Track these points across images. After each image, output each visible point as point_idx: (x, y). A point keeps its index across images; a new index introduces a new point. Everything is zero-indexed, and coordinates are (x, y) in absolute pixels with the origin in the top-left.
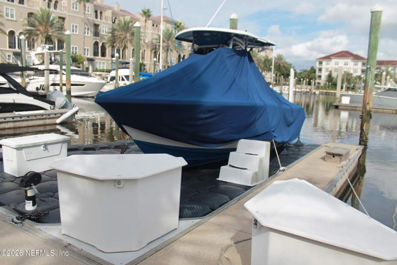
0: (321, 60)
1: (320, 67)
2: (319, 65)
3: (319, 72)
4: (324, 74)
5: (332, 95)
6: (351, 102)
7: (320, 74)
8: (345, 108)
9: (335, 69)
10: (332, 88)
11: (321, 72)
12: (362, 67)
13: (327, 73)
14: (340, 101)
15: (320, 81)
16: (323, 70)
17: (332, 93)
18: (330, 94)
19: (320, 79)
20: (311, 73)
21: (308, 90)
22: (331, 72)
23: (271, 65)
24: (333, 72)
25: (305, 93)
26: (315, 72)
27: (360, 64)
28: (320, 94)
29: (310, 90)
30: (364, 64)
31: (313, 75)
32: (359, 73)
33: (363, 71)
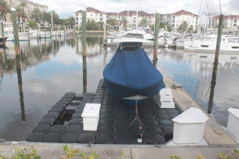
0: (77, 13)
1: (77, 17)
4: (80, 22)
6: (111, 42)
8: (109, 45)
12: (100, 17)
15: (77, 26)
16: (79, 19)
25: (71, 33)
26: (74, 20)
27: (99, 15)
28: (80, 33)
29: (74, 31)
30: (101, 15)
31: (73, 22)
32: (99, 20)
33: (101, 19)
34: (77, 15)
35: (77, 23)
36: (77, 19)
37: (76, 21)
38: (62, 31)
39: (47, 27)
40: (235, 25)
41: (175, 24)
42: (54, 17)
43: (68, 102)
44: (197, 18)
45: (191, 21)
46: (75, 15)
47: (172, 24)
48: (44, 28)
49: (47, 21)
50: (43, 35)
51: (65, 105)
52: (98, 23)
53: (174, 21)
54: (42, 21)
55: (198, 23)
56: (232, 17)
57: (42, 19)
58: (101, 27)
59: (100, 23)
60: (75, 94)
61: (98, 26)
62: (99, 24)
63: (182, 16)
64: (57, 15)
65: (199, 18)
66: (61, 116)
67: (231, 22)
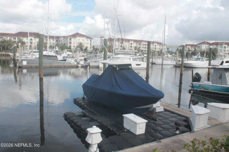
8: (25, 67)
40: (121, 46)
41: (72, 45)
44: (91, 40)
45: (86, 43)
47: (69, 45)
53: (70, 43)
55: (92, 44)
56: (118, 40)
63: (78, 38)
65: (92, 40)
67: (118, 44)
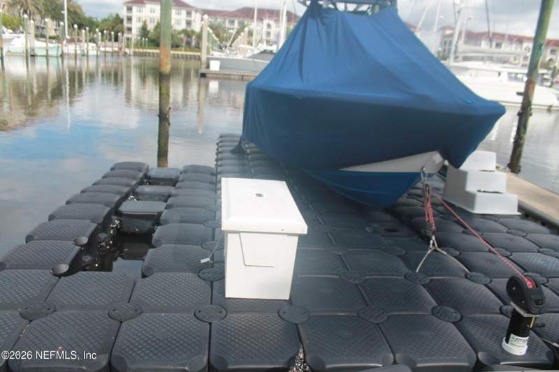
0: (130, 5)
1: (129, 15)
2: (127, 13)
3: (128, 23)
4: (136, 26)
5: (149, 56)
6: (221, 67)
7: (129, 25)
8: (215, 76)
9: (151, 19)
10: (149, 45)
11: (131, 23)
12: (187, 17)
13: (140, 25)
14: (208, 67)
15: (129, 36)
16: (134, 20)
17: (149, 53)
18: (151, 54)
19: (131, 33)
20: (117, 24)
21: (116, 49)
22: (145, 22)
23: (63, 9)
24: (148, 23)
25: (113, 53)
26: (122, 21)
27: (184, 12)
28: (135, 54)
29: (120, 49)
30: (189, 14)
31: (120, 26)
32: (183, 26)
33: (189, 23)
34: (130, 9)
35: (130, 29)
36: (130, 19)
37: (126, 24)
38: (91, 45)
39: (53, 33)
42: (72, 9)
43: (126, 190)
46: (125, 8)
48: (43, 36)
49: (53, 18)
50: (41, 48)
51: (118, 198)
52: (180, 33)
54: (38, 17)
57: (40, 12)
58: (188, 43)
59: (184, 31)
60: (148, 169)
61: (182, 40)
62: (182, 36)
64: (79, 7)
66: (103, 236)
